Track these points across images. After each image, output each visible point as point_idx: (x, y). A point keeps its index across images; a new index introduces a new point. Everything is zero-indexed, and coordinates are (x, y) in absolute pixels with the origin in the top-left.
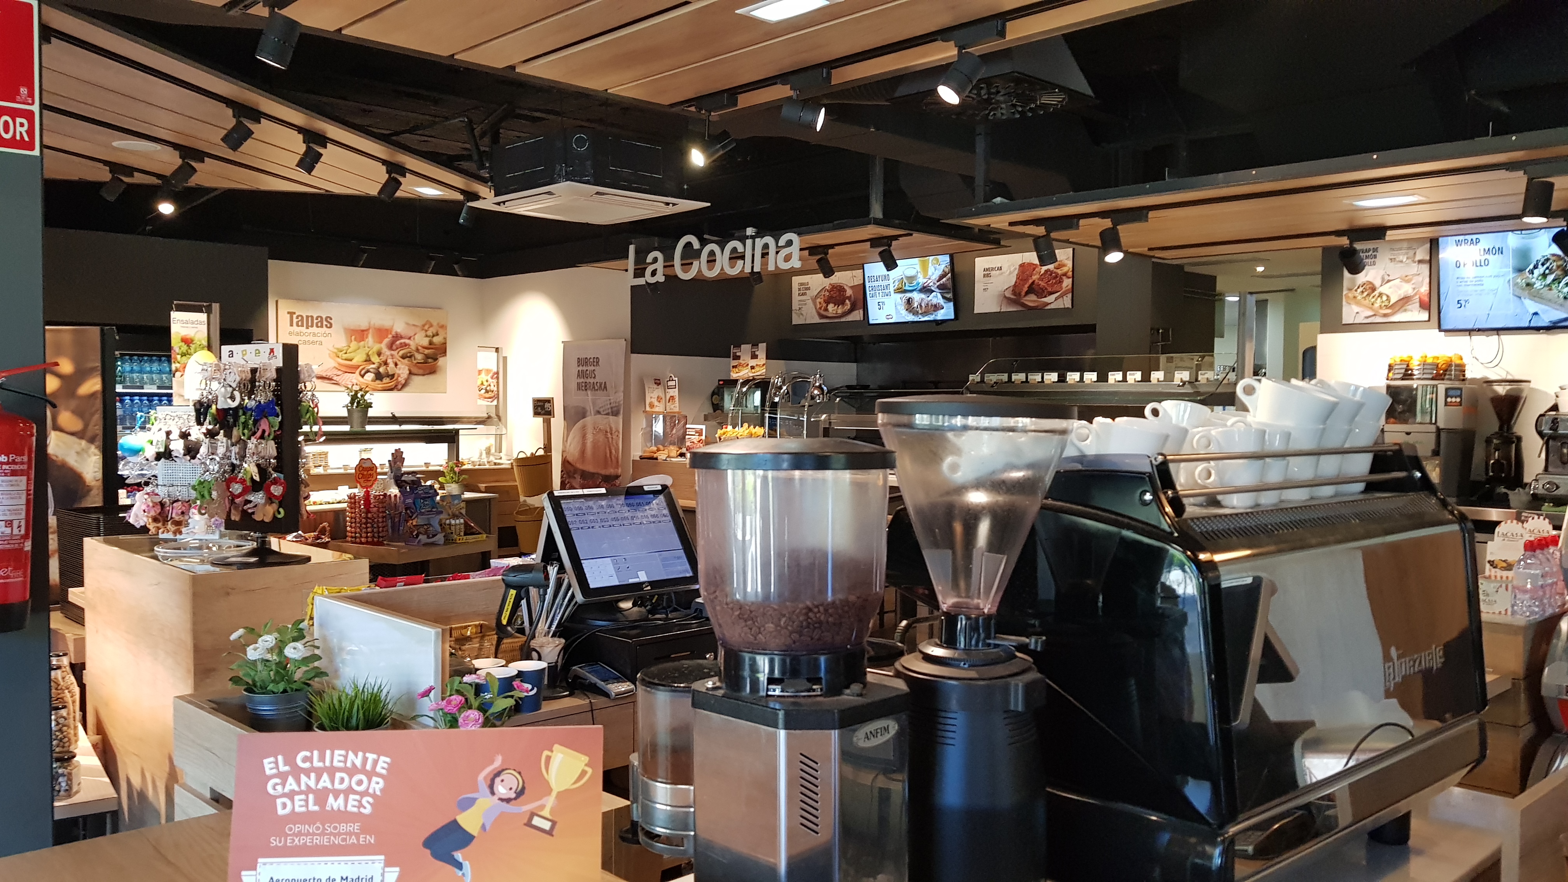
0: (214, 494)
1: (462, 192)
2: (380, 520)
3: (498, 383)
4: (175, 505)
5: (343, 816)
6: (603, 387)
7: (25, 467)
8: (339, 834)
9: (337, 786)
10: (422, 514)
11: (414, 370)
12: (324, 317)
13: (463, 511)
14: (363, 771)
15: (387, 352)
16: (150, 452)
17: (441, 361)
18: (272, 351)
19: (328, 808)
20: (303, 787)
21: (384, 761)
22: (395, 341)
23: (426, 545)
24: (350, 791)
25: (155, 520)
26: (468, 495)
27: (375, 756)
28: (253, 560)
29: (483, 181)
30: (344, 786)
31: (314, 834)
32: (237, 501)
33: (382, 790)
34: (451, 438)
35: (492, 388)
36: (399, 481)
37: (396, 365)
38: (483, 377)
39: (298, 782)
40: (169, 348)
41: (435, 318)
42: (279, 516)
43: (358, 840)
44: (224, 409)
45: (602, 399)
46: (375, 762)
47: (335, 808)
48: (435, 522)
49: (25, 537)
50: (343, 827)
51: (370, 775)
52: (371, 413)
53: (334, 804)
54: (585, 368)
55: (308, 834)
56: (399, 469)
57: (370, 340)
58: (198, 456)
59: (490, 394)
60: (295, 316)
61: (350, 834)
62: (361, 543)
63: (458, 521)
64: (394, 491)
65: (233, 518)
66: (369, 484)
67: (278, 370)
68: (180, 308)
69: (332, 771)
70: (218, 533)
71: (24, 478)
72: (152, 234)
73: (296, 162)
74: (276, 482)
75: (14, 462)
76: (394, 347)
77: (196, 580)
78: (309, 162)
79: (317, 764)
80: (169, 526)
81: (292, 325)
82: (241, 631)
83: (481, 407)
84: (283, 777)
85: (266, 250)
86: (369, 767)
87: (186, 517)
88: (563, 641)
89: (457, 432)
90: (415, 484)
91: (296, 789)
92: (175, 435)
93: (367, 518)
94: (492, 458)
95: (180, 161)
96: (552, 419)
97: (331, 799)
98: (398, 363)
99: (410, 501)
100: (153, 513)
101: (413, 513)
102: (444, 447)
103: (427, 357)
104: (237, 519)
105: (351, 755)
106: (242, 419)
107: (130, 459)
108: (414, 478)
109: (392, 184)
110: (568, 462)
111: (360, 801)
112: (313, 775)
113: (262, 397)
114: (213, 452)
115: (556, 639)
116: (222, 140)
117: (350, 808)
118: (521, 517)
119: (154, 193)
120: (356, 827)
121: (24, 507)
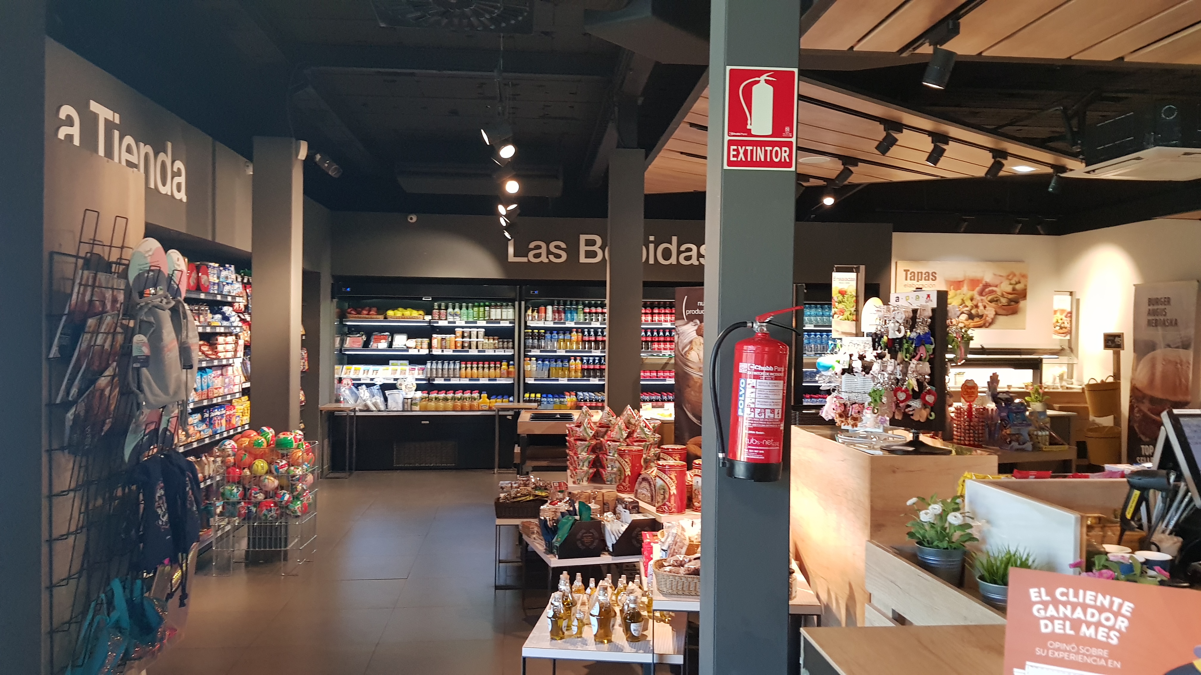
0: (884, 400)
1: (1052, 166)
2: (980, 428)
3: (1071, 321)
4: (854, 406)
5: (1093, 642)
6: (1174, 323)
7: (782, 374)
8: (1091, 656)
9: (1089, 618)
10: (1015, 425)
11: (1000, 311)
12: (930, 273)
13: (1048, 425)
14: (1110, 610)
15: (978, 297)
16: (838, 369)
17: (1022, 303)
18: (929, 296)
19: (1082, 634)
20: (1061, 615)
21: (1127, 607)
22: (985, 289)
23: (1017, 450)
24: (1098, 624)
25: (841, 416)
26: (1050, 412)
27: (1120, 601)
28: (911, 449)
29: (1074, 156)
30: (1095, 620)
31: (1070, 652)
32: (901, 405)
33: (1126, 628)
34: (1036, 365)
35: (1066, 325)
36: (995, 397)
37: (985, 307)
38: (1059, 316)
39: (1057, 610)
40: (829, 297)
41: (1018, 269)
42: (931, 418)
43: (1107, 663)
44: (893, 339)
45: (1172, 334)
46: (1121, 606)
47: (1088, 635)
48: (1025, 432)
49: (781, 420)
50: (1094, 651)
51: (1117, 614)
52: (973, 345)
53: (1087, 632)
54: (1155, 307)
55: (1065, 651)
56: (995, 389)
57: (965, 289)
58: (871, 372)
59: (1064, 330)
60: (909, 273)
61: (1100, 657)
62: (965, 445)
63: (1044, 433)
64: (991, 406)
65: (896, 418)
66: (972, 399)
67: (933, 310)
68: (839, 270)
69: (1085, 607)
70: (882, 428)
71: (782, 382)
72: (814, 220)
73: (926, 158)
74: (929, 392)
75: (776, 371)
76: (984, 294)
77: (873, 459)
78: (935, 157)
79: (1072, 599)
80: (850, 420)
81: (906, 280)
82: (914, 500)
83: (1056, 340)
84: (1045, 604)
85: (891, 225)
86: (1115, 608)
87: (861, 415)
88: (1181, 539)
89: (1041, 360)
90: (1009, 401)
91: (1056, 615)
92: (855, 357)
93: (969, 425)
94: (1064, 383)
95: (842, 167)
96: (1122, 352)
97: (1084, 628)
98: (987, 305)
99: (1004, 414)
100: (839, 411)
101: (1007, 424)
102: (1030, 372)
103: (1011, 300)
104: (900, 419)
105: (1100, 597)
106: (906, 346)
107: (823, 373)
108: (1007, 396)
109: (997, 166)
110: (1137, 389)
111: (1108, 634)
112: (1069, 607)
113: (921, 330)
114: (883, 369)
115: (1173, 536)
116: (876, 148)
117: (1100, 637)
118: (1090, 434)
119: (821, 191)
120: (1105, 653)
121: (781, 401)
